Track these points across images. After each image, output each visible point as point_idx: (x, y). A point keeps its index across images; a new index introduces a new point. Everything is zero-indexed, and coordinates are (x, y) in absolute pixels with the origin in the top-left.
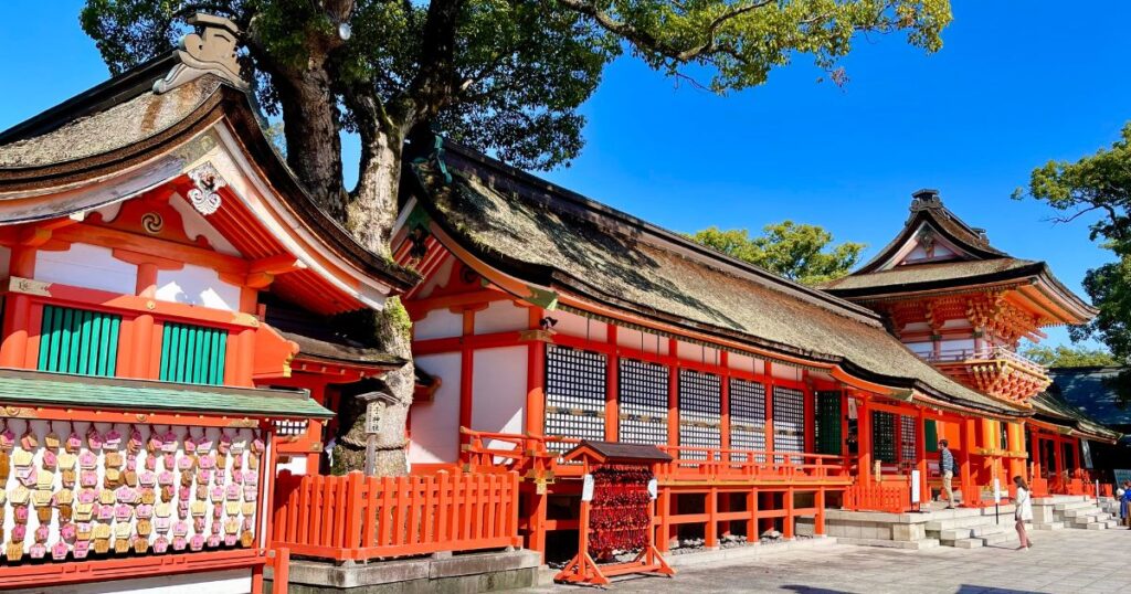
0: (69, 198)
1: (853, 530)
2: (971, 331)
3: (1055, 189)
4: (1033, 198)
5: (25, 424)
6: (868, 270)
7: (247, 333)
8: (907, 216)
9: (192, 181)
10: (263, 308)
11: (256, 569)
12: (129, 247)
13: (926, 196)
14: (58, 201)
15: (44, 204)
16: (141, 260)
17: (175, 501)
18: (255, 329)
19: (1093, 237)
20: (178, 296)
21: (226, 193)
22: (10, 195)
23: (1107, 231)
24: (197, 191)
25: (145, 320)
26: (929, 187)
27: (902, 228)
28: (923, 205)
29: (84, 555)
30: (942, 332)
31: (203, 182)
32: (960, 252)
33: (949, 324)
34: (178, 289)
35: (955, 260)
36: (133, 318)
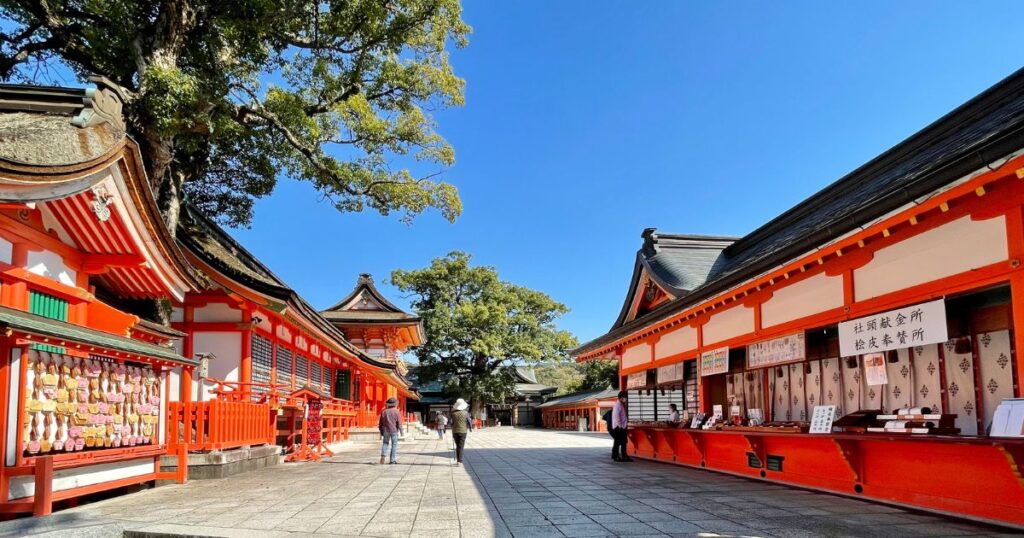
0: (27, 190)
1: (361, 437)
2: (384, 345)
3: (401, 282)
4: (391, 285)
5: (37, 355)
6: (335, 309)
7: (82, 306)
8: (356, 285)
9: (94, 195)
10: (94, 288)
11: (156, 458)
12: (9, 228)
13: (366, 276)
14: (21, 191)
15: (11, 190)
16: (16, 240)
17: (122, 413)
18: (88, 303)
19: (412, 307)
20: (45, 272)
21: (112, 208)
22: (6, 180)
23: (418, 305)
24: (97, 203)
25: (20, 287)
26: (367, 272)
27: (352, 290)
28: (364, 280)
29: (81, 448)
30: (370, 345)
31: (101, 197)
32: (381, 306)
33: (373, 341)
34: (45, 269)
35: (379, 310)
36: (10, 283)
